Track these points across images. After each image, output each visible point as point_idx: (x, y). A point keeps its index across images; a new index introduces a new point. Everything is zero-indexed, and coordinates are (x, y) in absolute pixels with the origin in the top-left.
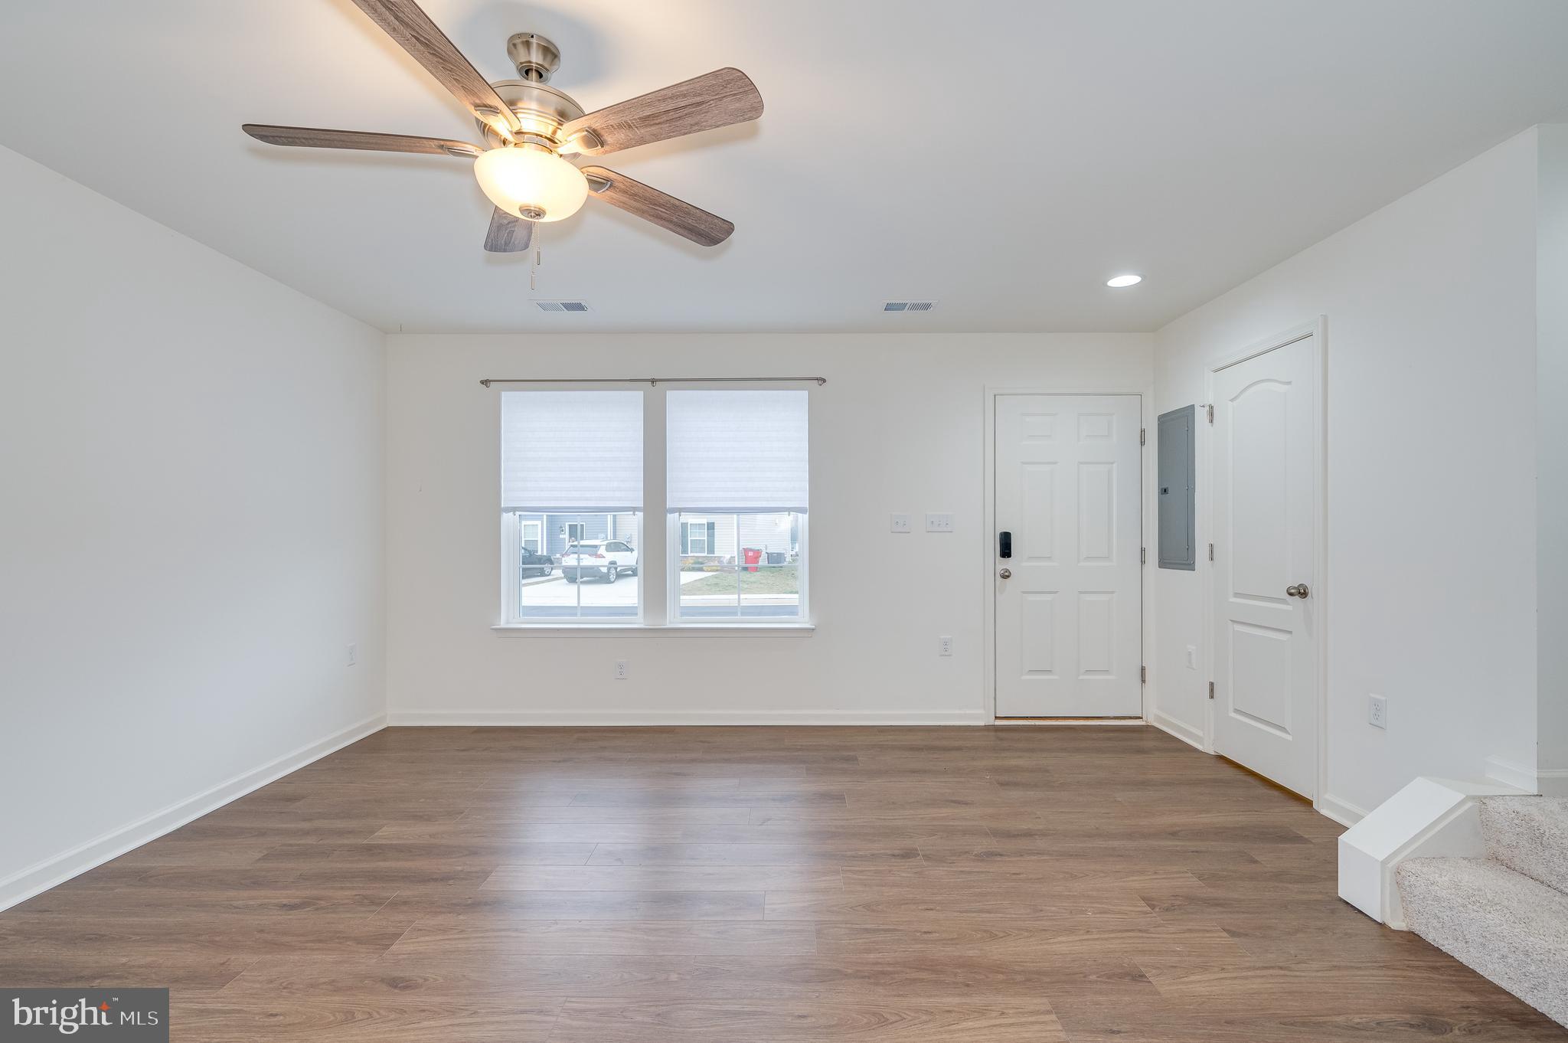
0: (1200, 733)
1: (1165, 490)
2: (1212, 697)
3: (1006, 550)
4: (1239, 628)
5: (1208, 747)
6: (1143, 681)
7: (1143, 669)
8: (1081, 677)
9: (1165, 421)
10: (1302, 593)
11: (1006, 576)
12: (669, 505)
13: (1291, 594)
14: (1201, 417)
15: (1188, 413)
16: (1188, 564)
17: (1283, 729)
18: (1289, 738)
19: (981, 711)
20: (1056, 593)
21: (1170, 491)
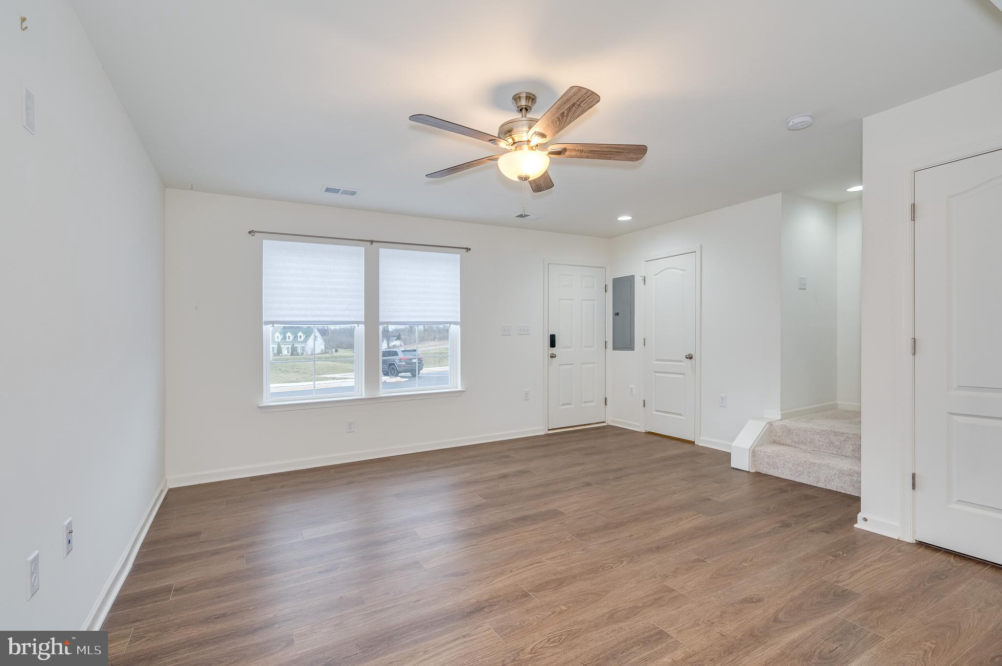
0: (638, 424)
1: (618, 314)
2: (644, 407)
3: (553, 344)
4: (657, 374)
5: (642, 430)
6: (606, 404)
7: (606, 399)
8: (583, 405)
9: (616, 281)
10: (690, 357)
11: (553, 356)
12: (381, 320)
13: (687, 358)
14: (638, 282)
15: (631, 279)
16: (631, 347)
17: (681, 415)
18: (684, 418)
19: (542, 427)
20: (572, 364)
21: (619, 314)
